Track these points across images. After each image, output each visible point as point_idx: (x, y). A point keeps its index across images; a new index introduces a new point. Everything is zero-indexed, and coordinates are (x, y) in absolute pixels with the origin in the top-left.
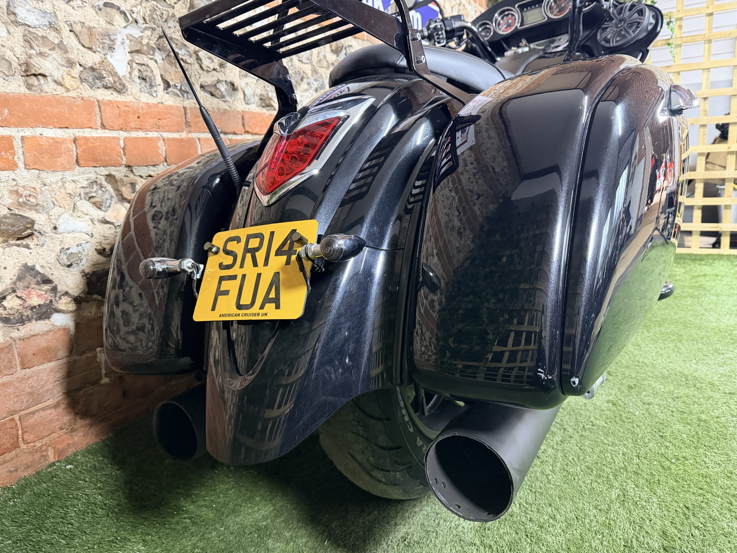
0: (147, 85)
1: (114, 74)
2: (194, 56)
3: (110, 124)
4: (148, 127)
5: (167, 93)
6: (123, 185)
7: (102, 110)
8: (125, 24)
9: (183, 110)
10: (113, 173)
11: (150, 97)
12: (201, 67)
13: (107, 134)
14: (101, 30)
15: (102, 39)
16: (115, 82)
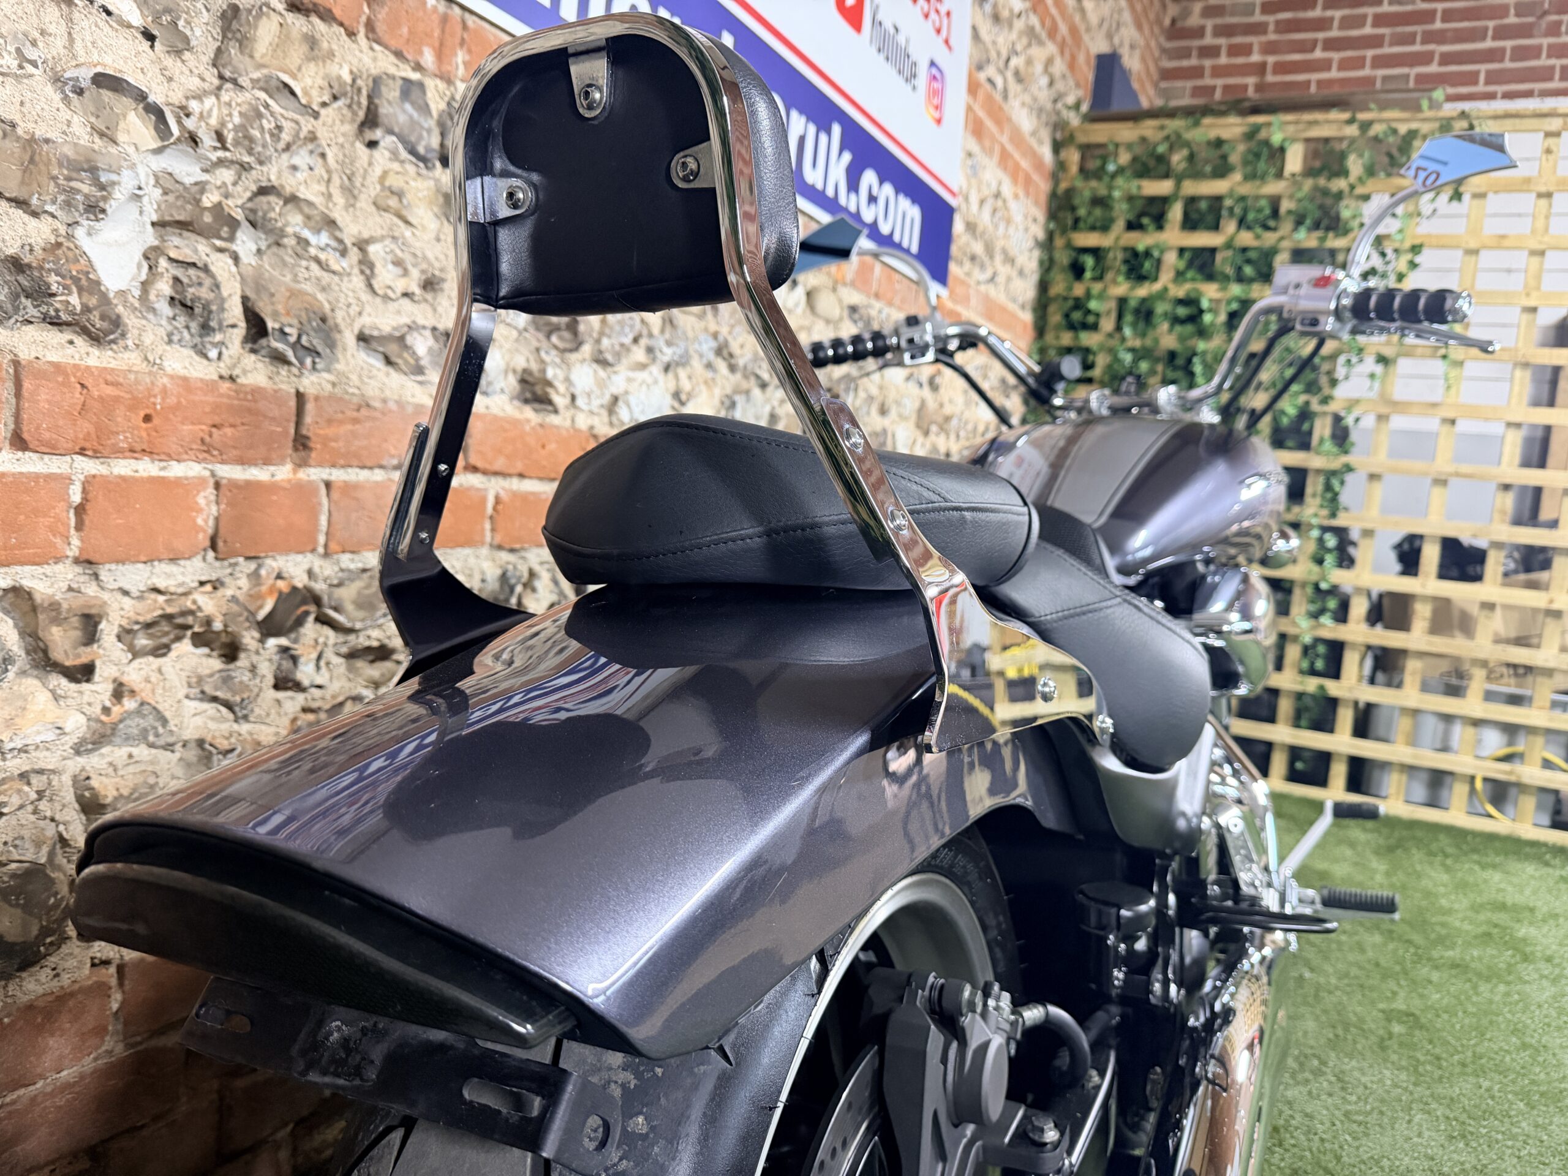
0: (194, 326)
1: (89, 284)
2: (354, 254)
3: (47, 435)
4: (174, 448)
5: (253, 351)
6: (57, 620)
7: (25, 393)
8: (155, 144)
9: (293, 403)
10: (27, 583)
11: (197, 358)
12: (370, 286)
13: (31, 464)
14: (68, 151)
15: (69, 179)
16: (86, 309)
